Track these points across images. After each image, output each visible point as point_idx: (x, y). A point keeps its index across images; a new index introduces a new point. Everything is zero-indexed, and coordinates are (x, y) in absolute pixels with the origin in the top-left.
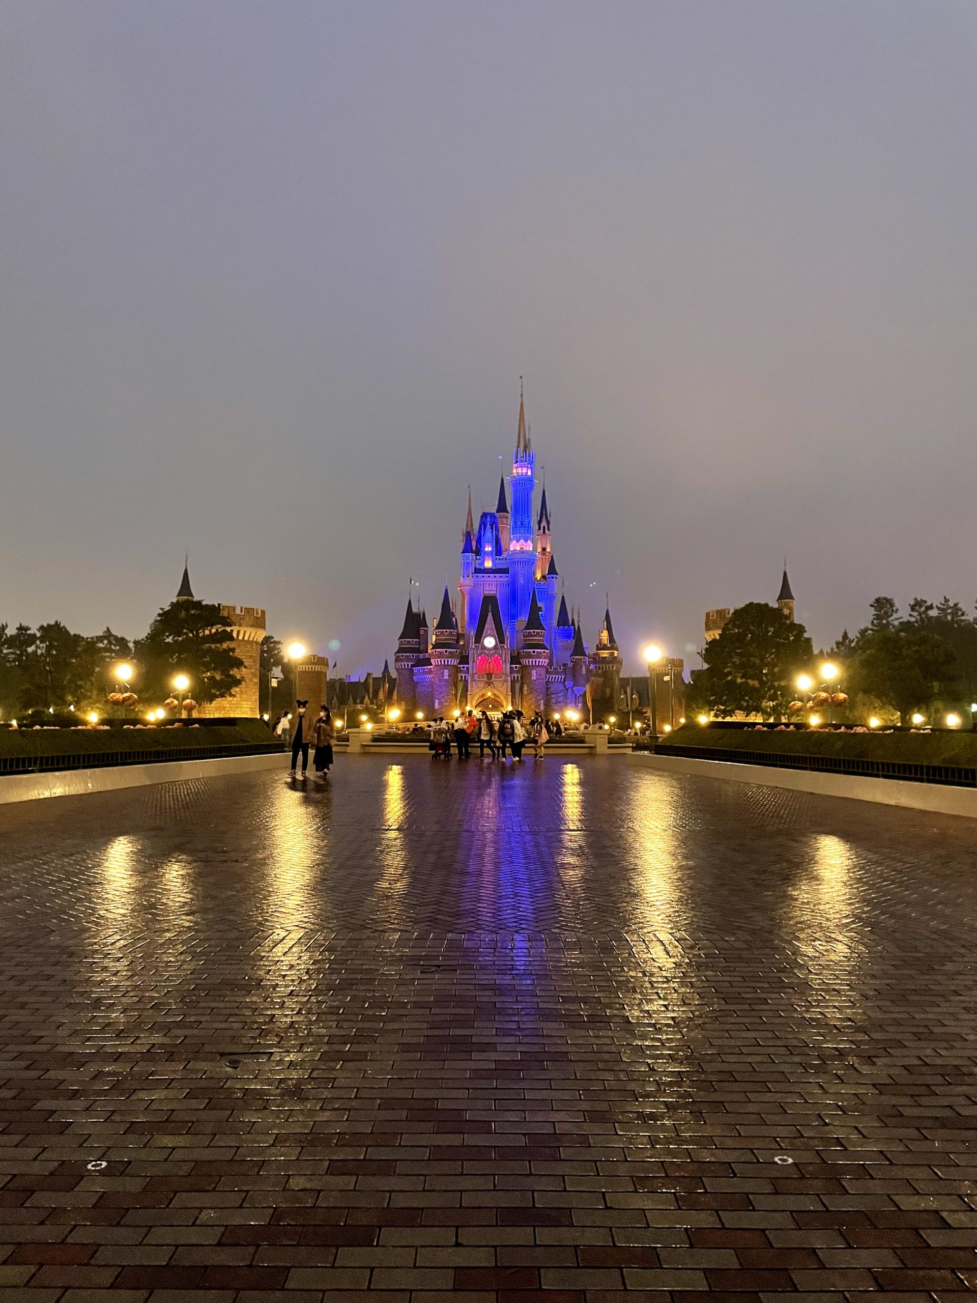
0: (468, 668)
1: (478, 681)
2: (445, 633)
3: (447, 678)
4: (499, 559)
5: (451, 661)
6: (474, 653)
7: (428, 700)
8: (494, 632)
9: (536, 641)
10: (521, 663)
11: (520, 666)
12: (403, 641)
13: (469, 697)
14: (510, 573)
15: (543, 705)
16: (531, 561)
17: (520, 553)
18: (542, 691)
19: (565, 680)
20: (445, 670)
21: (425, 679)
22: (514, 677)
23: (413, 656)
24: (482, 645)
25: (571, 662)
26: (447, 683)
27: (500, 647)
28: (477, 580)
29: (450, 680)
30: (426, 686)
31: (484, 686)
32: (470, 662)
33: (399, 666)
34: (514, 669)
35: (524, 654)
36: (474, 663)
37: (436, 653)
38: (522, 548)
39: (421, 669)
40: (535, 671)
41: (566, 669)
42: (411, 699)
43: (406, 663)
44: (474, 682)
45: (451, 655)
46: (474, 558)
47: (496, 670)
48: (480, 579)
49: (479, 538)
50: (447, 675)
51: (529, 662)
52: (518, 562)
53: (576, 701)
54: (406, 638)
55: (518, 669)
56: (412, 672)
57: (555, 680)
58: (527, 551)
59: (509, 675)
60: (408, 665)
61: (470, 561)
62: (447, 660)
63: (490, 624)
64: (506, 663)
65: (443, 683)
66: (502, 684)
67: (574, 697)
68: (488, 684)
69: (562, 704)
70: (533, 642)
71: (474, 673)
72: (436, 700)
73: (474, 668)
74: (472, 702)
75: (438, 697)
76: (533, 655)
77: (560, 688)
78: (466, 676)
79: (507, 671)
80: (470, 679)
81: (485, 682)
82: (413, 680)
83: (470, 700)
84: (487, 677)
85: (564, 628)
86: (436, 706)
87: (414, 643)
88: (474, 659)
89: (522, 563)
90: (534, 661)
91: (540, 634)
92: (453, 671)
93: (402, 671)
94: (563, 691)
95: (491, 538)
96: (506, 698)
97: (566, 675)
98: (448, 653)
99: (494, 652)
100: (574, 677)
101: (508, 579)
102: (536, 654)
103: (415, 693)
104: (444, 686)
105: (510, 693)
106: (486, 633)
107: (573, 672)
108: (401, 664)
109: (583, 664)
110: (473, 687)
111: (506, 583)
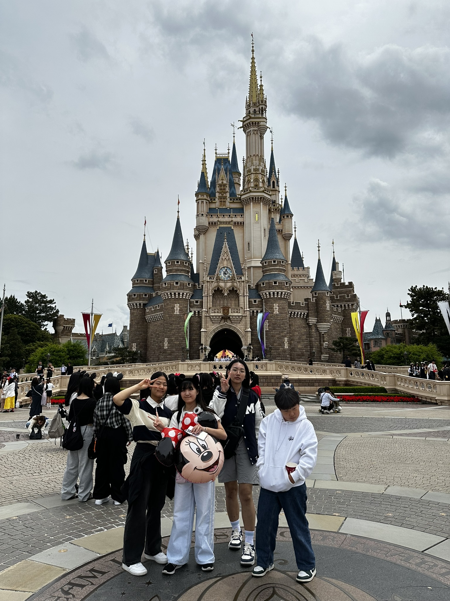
0: (202, 303)
1: (213, 316)
2: (176, 264)
3: (178, 313)
4: (233, 202)
5: (183, 294)
6: (209, 286)
7: (160, 340)
8: (230, 263)
9: (277, 271)
10: (261, 296)
11: (259, 300)
12: (136, 281)
13: (203, 334)
14: (244, 212)
15: (287, 343)
16: (265, 200)
17: (255, 189)
18: (286, 327)
19: (308, 316)
20: (176, 305)
21: (157, 317)
22: (253, 311)
23: (146, 295)
24: (217, 277)
25: (313, 297)
26: (178, 319)
27: (238, 279)
28: (211, 220)
29: (181, 316)
30: (158, 325)
31: (220, 321)
32: (203, 295)
33: (131, 306)
34: (253, 303)
35: (265, 285)
36: (209, 297)
37: (166, 285)
38: (256, 186)
39: (153, 307)
40: (277, 304)
41: (308, 305)
42: (142, 340)
43: (138, 302)
44: (208, 318)
45: (182, 287)
46: (209, 199)
47: (233, 305)
48: (214, 219)
49: (213, 182)
50: (178, 310)
51: (270, 293)
52: (253, 198)
53: (320, 340)
54: (139, 278)
55: (257, 303)
56: (145, 312)
57: (297, 316)
58: (262, 187)
59: (248, 309)
60: (140, 304)
61: (205, 201)
62: (178, 293)
63: (225, 254)
64: (244, 296)
65: (173, 319)
66: (240, 319)
67: (319, 335)
68: (224, 320)
69: (306, 343)
70: (274, 273)
71: (208, 307)
72: (165, 339)
73: (208, 302)
74: (206, 341)
75: (167, 335)
76: (275, 287)
77: (303, 325)
78: (199, 311)
79: (245, 305)
80: (204, 314)
81: (221, 318)
82: (145, 320)
83: (204, 338)
84: (223, 311)
85: (298, 269)
86: (165, 346)
87: (147, 282)
88: (208, 292)
89: (257, 200)
90: (276, 293)
91: (282, 264)
92: (185, 305)
93: (134, 311)
94: (306, 329)
95: (225, 182)
96: (245, 336)
97: (308, 311)
98: (179, 285)
99: (230, 285)
100: (317, 313)
101: (242, 219)
102: (277, 284)
103: (147, 334)
104: (175, 322)
105: (250, 330)
106: (222, 265)
107: (316, 307)
108: (133, 304)
109: (326, 299)
110: (207, 323)
111: (241, 223)
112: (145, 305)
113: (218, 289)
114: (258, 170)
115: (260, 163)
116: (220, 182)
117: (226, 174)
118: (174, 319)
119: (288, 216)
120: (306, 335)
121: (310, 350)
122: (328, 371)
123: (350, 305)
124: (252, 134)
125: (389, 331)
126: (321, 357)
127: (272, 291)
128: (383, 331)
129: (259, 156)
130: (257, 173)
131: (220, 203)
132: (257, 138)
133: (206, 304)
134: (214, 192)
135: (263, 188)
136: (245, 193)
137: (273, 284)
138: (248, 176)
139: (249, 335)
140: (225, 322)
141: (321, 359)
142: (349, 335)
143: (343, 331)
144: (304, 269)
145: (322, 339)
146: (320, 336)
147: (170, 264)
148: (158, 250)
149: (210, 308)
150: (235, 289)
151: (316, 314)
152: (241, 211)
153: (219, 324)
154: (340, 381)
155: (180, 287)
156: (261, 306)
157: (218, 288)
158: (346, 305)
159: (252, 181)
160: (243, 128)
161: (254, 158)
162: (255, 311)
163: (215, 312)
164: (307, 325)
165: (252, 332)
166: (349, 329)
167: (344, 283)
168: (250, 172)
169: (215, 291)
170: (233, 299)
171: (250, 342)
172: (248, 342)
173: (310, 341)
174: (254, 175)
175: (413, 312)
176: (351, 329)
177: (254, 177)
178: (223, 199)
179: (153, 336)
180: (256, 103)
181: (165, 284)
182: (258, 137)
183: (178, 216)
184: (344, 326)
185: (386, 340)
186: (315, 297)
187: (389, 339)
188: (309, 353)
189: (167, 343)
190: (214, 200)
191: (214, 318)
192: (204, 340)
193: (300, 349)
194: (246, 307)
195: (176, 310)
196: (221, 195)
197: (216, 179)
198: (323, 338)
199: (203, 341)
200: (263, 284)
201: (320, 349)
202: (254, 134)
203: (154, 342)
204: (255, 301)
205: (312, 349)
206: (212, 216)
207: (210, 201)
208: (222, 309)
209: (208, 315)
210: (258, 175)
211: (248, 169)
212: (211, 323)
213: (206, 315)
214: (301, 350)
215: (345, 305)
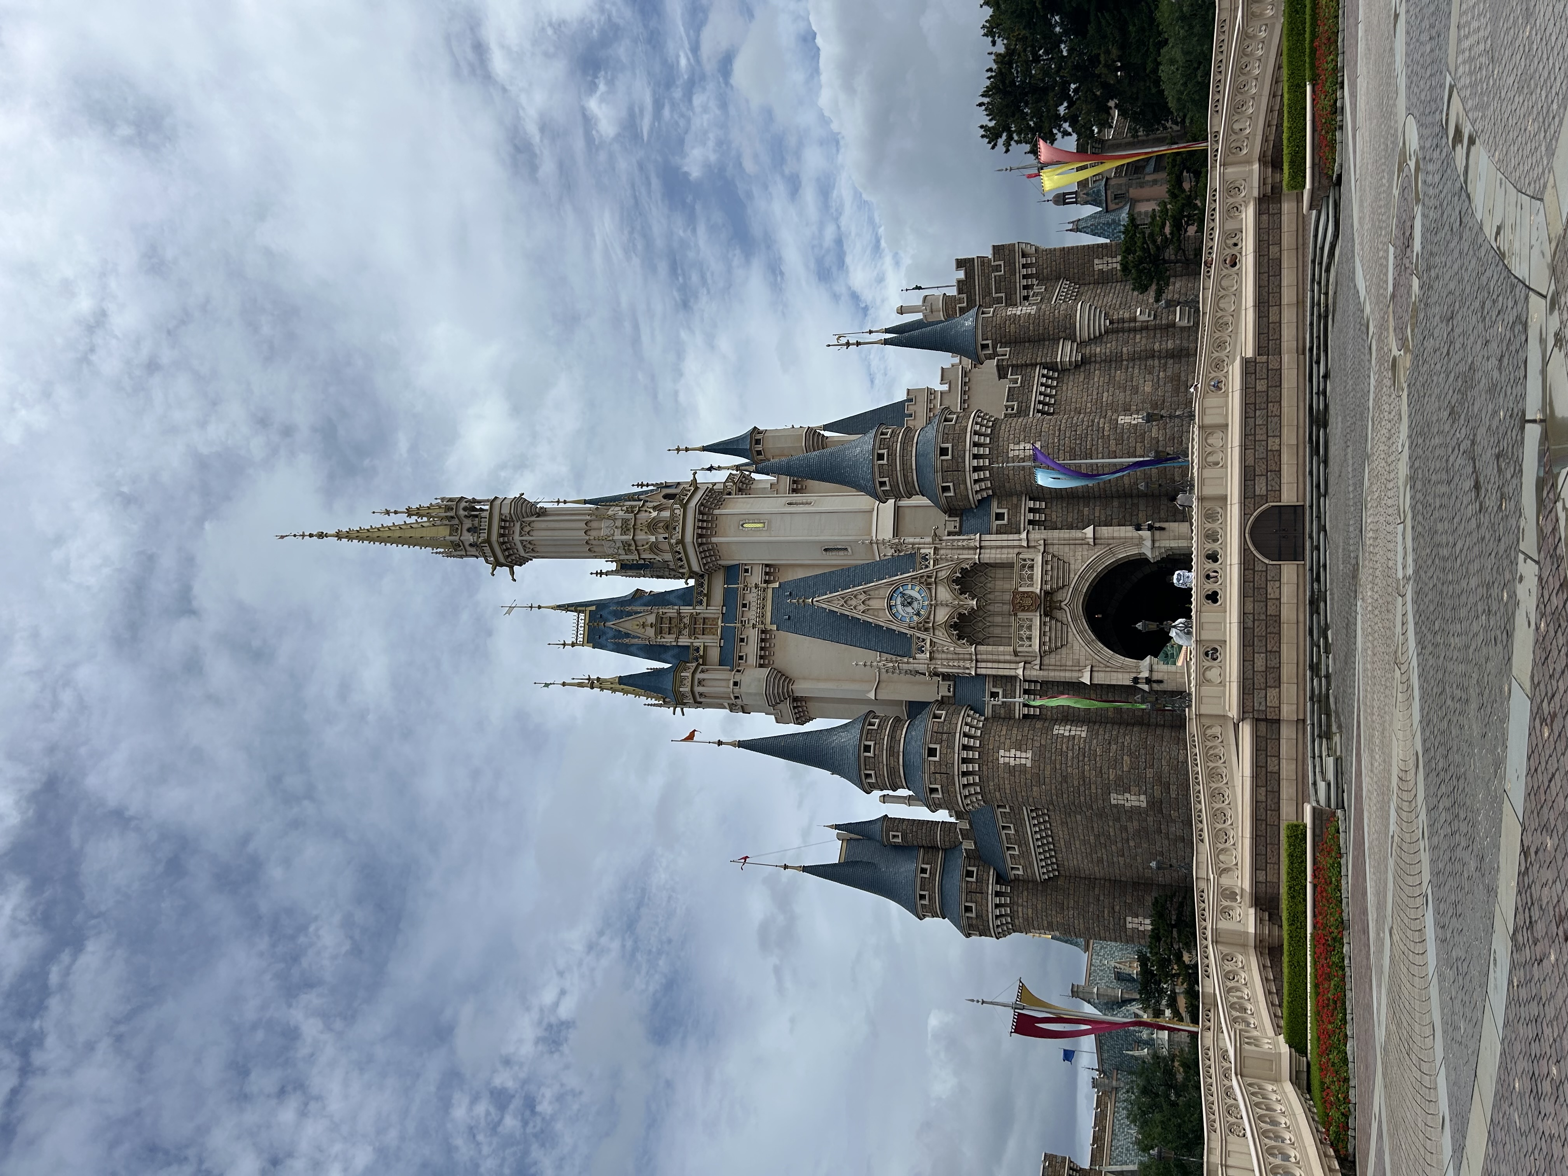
0: (996, 680)
1: (1042, 644)
2: (871, 754)
3: (1029, 755)
4: (708, 596)
5: (966, 735)
6: (944, 656)
7: (1118, 832)
8: (877, 588)
9: (909, 449)
10: (983, 499)
11: (995, 504)
12: (923, 902)
13: (1101, 678)
14: (737, 562)
15: (1136, 416)
16: (708, 501)
17: (675, 529)
18: (1083, 421)
19: (1052, 367)
20: (1001, 761)
21: (1042, 838)
22: (1030, 522)
23: (969, 874)
24: (919, 629)
25: (995, 354)
26: (1048, 755)
27: (927, 567)
28: (752, 659)
29: (1037, 744)
30: (1067, 837)
31: (1059, 624)
32: (973, 673)
33: (1002, 924)
34: (1005, 522)
35: (951, 484)
36: (979, 657)
37: (936, 790)
38: (667, 527)
39: (1008, 848)
40: (1011, 446)
41: (1017, 366)
42: (1117, 895)
43: (991, 900)
44: (1046, 661)
45: (945, 736)
46: (694, 664)
47: (1007, 586)
48: (751, 650)
49: (650, 651)
50: (1018, 754)
51: (976, 469)
52: (700, 536)
53: (1130, 330)
54: (914, 891)
55: (1005, 511)
56: (1024, 881)
57: (1050, 396)
58: (673, 511)
59: (1024, 535)
60: (998, 894)
61: (699, 676)
62: (963, 749)
63: (849, 602)
64: (981, 548)
65: (1047, 773)
66: (1053, 561)
67: (1114, 335)
68: (1055, 611)
69: (1136, 371)
70: (914, 458)
71: (1013, 658)
72: (1113, 802)
73: (995, 657)
74: (1122, 669)
75: (1100, 796)
76: (956, 453)
77: (1081, 379)
78: (1025, 690)
79: (1010, 543)
80: (1035, 673)
81: (1048, 619)
82: (1050, 883)
83: (1115, 674)
84: (1028, 611)
85: (911, 415)
86: (1137, 804)
87: (928, 867)
88: (964, 660)
89: (705, 525)
90: (975, 450)
91: (888, 436)
92: (1004, 732)
93: (1020, 914)
94: (1092, 370)
95: (651, 619)
96: (1109, 545)
97: (1037, 364)
98: (938, 747)
99: (944, 590)
100: (1044, 340)
101: (755, 568)
102: (949, 445)
103: (1096, 879)
104: (1058, 767)
105: (1089, 531)
106: (881, 614)
107: (1027, 344)
108: (997, 917)
109: (1004, 314)
110: (1063, 662)
111: (766, 574)
112: (1000, 879)
113: (955, 626)
114: (625, 521)
115: (609, 517)
116: (651, 632)
117: (629, 614)
118: (1048, 767)
119: (758, 442)
120: (1113, 371)
121: (1160, 358)
122: (1230, 225)
123: (1024, 261)
124: (531, 538)
125: (1109, 192)
126: (1182, 329)
127: (969, 462)
128: (1107, 211)
129: (588, 518)
130: (635, 525)
131: (708, 634)
132: (543, 525)
133: (1001, 665)
134: (676, 651)
135: (675, 506)
136: (684, 558)
137: (949, 457)
138: (641, 552)
139: (1105, 531)
140: (1061, 608)
141: (1189, 327)
142: (1115, 263)
143: (1105, 279)
144: (911, 400)
145: (1126, 325)
146: (1117, 331)
147: (872, 772)
148: (831, 827)
149: (1016, 653)
150: (958, 575)
151: (1047, 343)
152: (733, 572)
153: (1068, 625)
154: (1263, 181)
155: (945, 744)
156: (1015, 500)
157: (951, 626)
158: (1024, 271)
159: (653, 539)
160: (516, 568)
161: (593, 533)
162: (1031, 516)
163: (1029, 638)
164: (1082, 369)
165: (1098, 524)
166: (1096, 261)
167: (959, 282)
168: (630, 545)
169: (960, 637)
170: (989, 585)
171: (1130, 528)
172: (1129, 535)
173: (1132, 358)
174: (638, 532)
175: (1055, 131)
176: (1098, 258)
177: (643, 533)
178: (698, 626)
179: (1105, 856)
180: (452, 526)
181: (933, 791)
182: (539, 523)
183: (733, 744)
184: (1087, 278)
185: (1134, 202)
186: (994, 348)
187: (1133, 192)
188: (1171, 361)
189: (1127, 795)
190: (697, 649)
191: (1047, 639)
192: (1120, 676)
193: (1156, 386)
194: (1016, 543)
195: (1018, 761)
196: (686, 632)
197: (640, 642)
198: (1123, 321)
199: (1125, 679)
200: (946, 489)
201: (1158, 331)
202: (531, 533)
203: (1123, 856)
204: (999, 516)
205: (1157, 354)
206: (741, 658)
207: (701, 661)
208: (1021, 615)
209: (1038, 661)
210: (639, 522)
211: (621, 551)
212: (1064, 650)
213: (1038, 667)
214: (1161, 383)
215: (1024, 277)
